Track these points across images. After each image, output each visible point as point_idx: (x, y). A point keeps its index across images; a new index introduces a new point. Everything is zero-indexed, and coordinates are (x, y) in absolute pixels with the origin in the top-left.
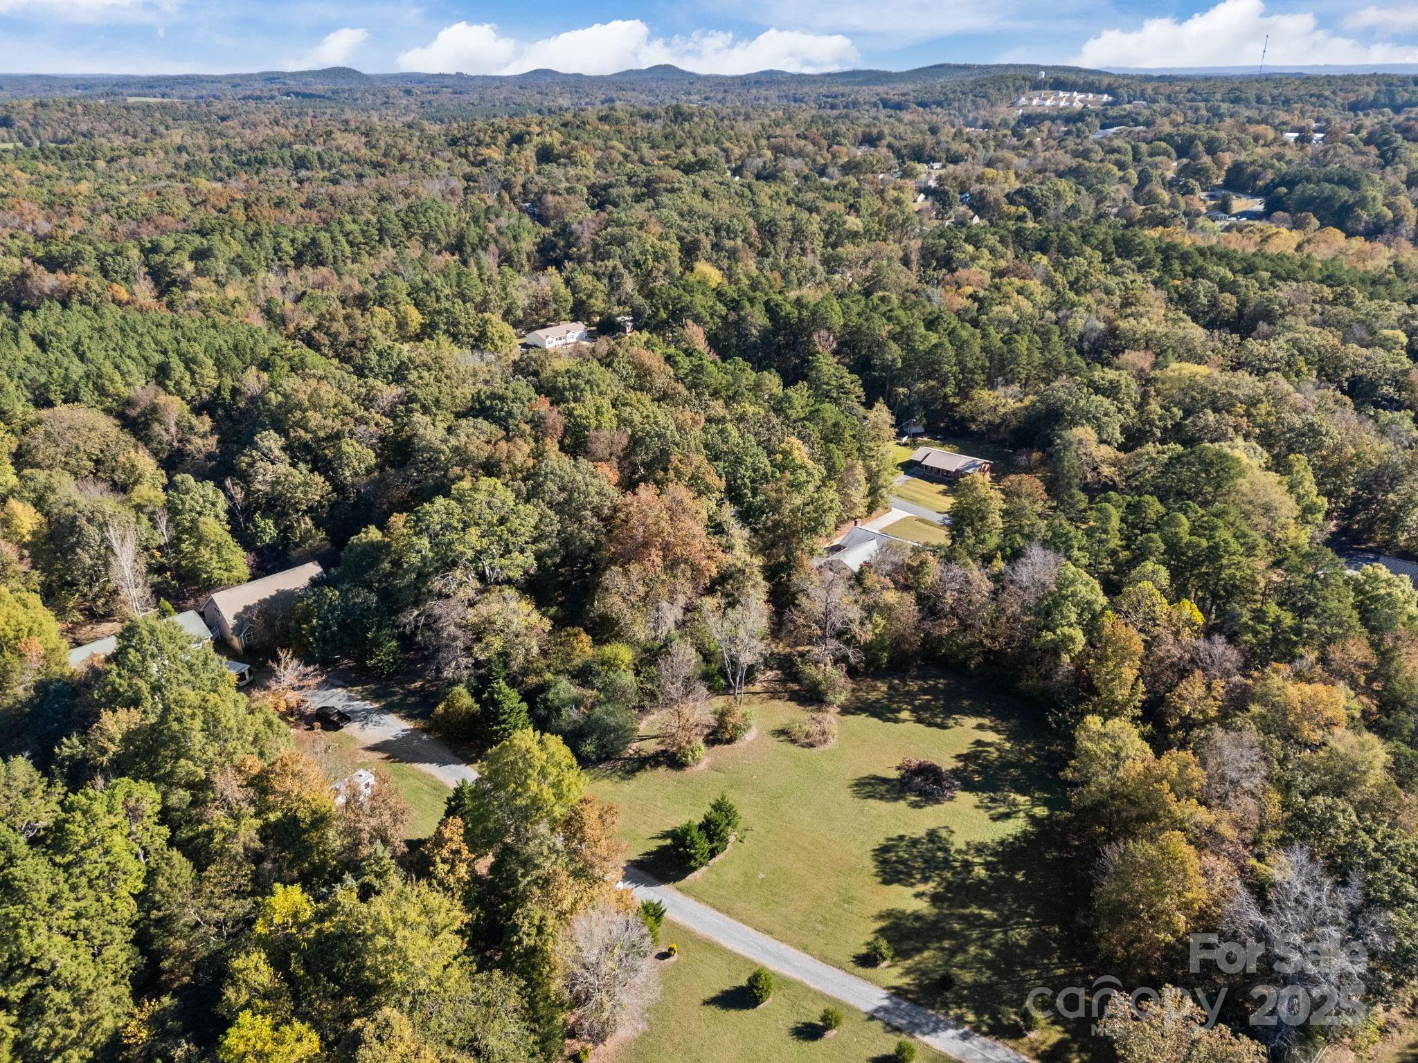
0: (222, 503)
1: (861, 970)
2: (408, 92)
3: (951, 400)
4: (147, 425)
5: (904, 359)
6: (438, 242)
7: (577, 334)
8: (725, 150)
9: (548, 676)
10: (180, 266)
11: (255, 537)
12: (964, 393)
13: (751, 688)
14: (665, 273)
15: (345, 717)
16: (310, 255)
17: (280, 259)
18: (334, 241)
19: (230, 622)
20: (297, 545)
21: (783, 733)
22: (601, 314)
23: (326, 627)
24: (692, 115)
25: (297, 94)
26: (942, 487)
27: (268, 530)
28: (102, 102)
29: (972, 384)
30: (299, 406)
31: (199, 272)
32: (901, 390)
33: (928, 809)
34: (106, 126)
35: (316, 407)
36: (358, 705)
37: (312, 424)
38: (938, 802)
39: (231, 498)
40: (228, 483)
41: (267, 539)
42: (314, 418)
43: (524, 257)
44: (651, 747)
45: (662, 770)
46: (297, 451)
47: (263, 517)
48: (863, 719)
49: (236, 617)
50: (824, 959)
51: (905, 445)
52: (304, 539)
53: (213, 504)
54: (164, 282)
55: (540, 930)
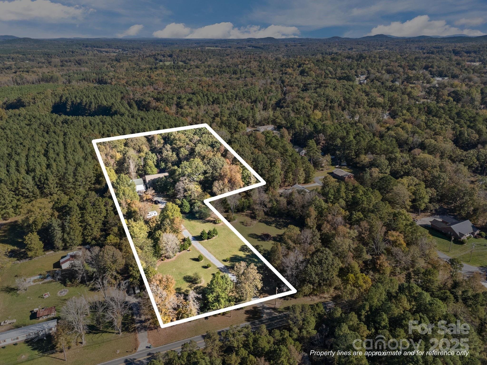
0: (156, 158)
1: (223, 262)
2: (286, 46)
3: (353, 157)
4: (151, 141)
5: (341, 144)
6: (251, 99)
7: (271, 128)
8: (368, 71)
9: (197, 201)
10: (183, 102)
11: (160, 166)
12: (357, 155)
13: (243, 213)
14: (305, 112)
15: (159, 202)
16: (216, 101)
17: (208, 102)
18: (223, 98)
19: (147, 182)
20: (167, 169)
21: (242, 223)
22: (279, 123)
23: (161, 184)
24: (366, 57)
25: (253, 47)
26: (336, 180)
27: (163, 165)
28: (199, 49)
29: (360, 153)
30: (176, 140)
31: (187, 104)
32: (337, 152)
33: (261, 242)
34: (195, 57)
35: (180, 140)
36: (163, 201)
37: (177, 144)
38: (265, 241)
39: (158, 158)
40: (158, 154)
41: (162, 167)
42: (178, 142)
43: (270, 105)
44: (212, 219)
45: (211, 223)
46: (173, 150)
47: (163, 162)
48: (263, 224)
49: (149, 181)
50: (217, 258)
51: (337, 168)
52: (169, 168)
53: (153, 158)
54: (179, 106)
55: (160, 235)
